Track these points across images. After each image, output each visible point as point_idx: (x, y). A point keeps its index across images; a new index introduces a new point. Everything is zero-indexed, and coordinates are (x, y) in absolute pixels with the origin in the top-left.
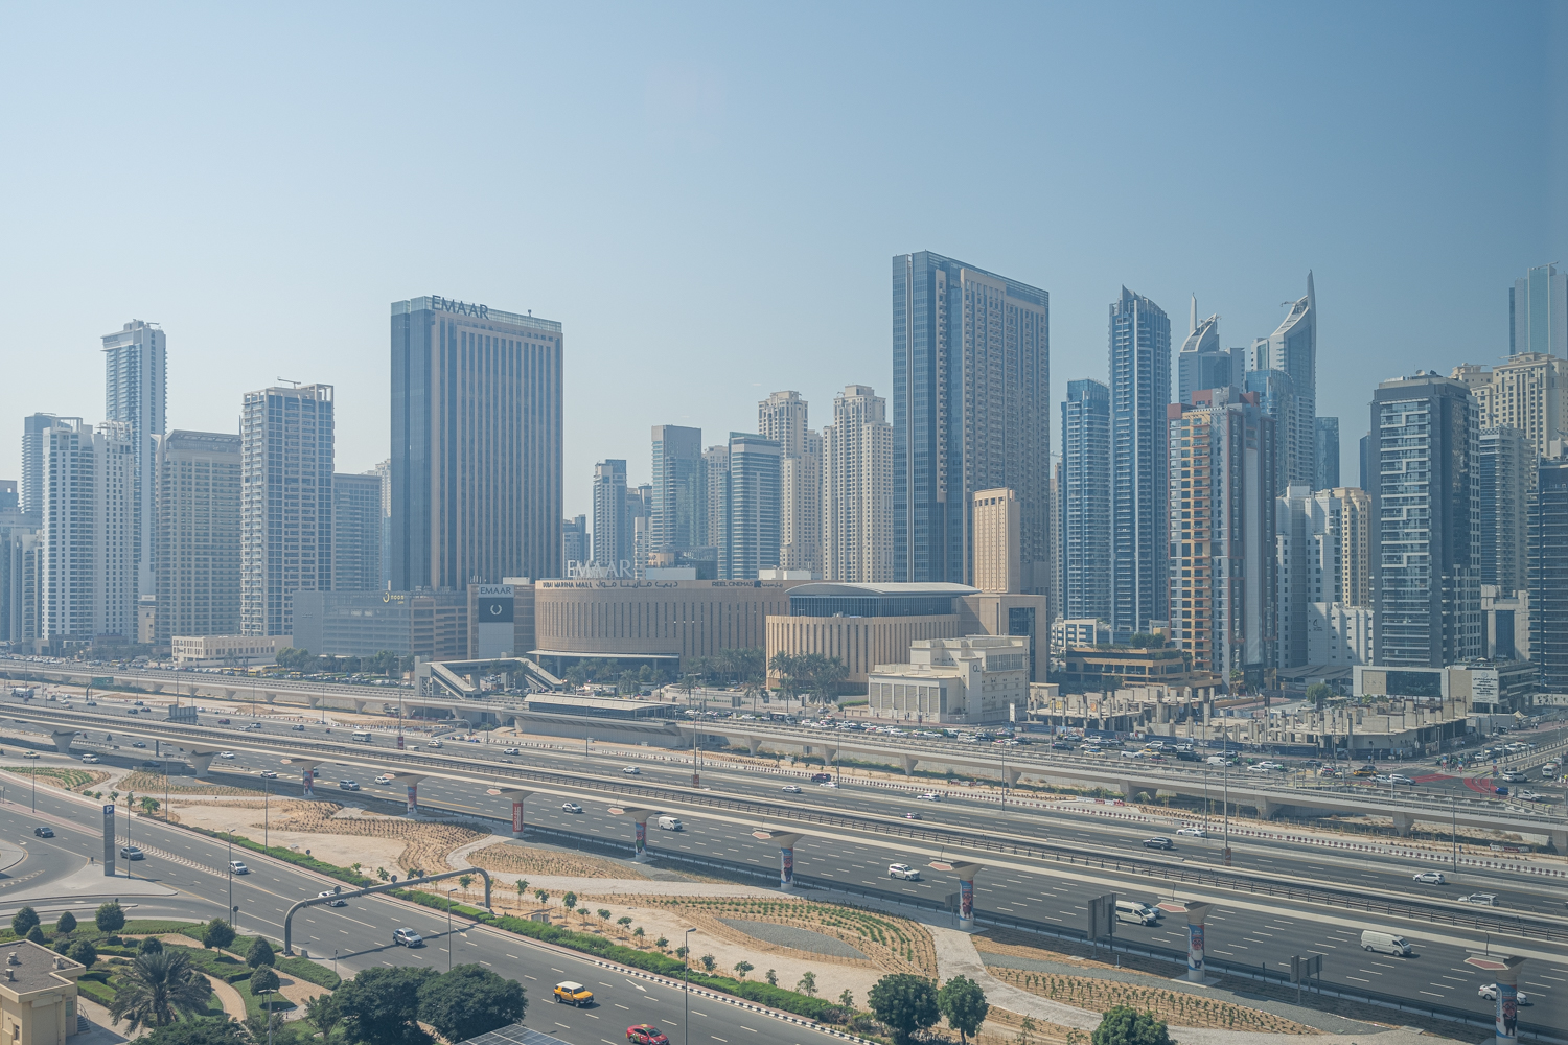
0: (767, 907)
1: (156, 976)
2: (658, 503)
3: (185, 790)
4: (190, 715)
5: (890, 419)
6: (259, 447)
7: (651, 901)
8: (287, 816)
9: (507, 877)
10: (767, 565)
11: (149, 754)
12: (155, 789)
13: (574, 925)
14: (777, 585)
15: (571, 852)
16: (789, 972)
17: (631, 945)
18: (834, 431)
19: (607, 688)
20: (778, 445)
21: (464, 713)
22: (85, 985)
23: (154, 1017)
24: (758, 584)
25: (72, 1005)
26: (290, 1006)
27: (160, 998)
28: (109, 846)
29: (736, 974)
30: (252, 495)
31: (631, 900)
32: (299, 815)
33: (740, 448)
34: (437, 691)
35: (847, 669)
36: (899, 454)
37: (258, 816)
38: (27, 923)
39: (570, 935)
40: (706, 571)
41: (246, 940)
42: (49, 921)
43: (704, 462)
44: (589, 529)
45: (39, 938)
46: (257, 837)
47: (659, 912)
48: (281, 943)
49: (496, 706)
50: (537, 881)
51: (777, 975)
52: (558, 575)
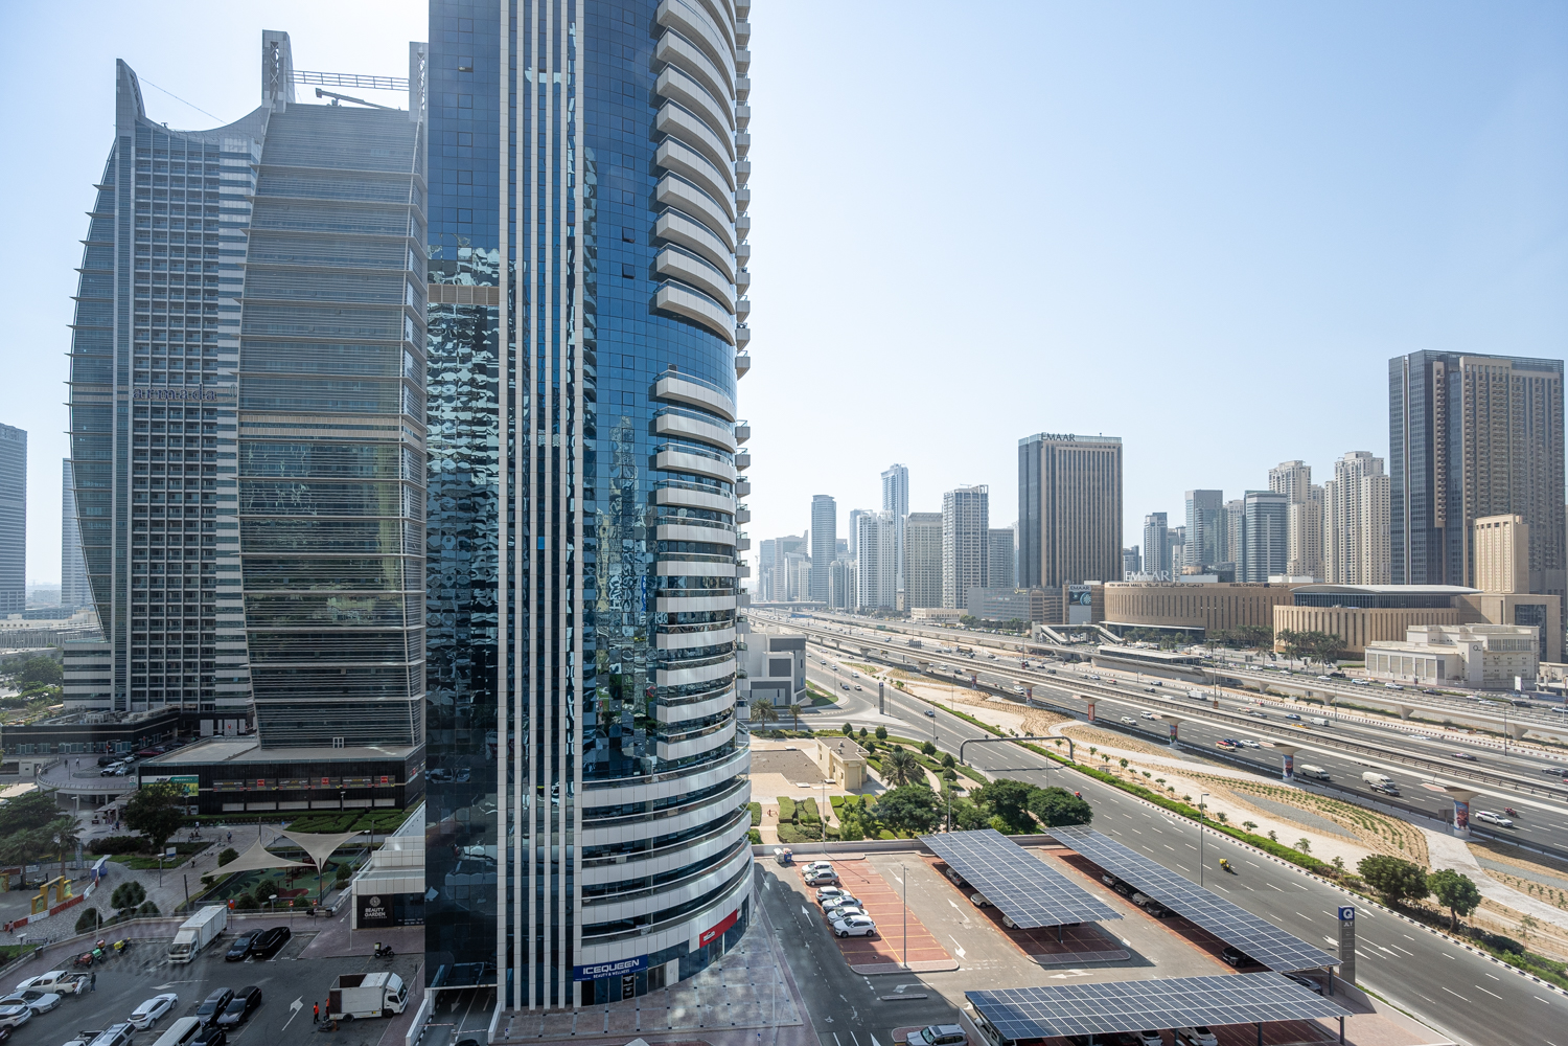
0: (1270, 791)
1: (899, 763)
2: (1190, 536)
3: (916, 679)
4: (918, 645)
5: (1387, 471)
6: (952, 518)
7: (1180, 773)
8: (963, 697)
9: (1083, 745)
10: (1274, 572)
11: (900, 661)
12: (902, 677)
13: (1126, 777)
14: (1284, 587)
15: (1125, 736)
16: (1289, 836)
17: (1166, 796)
18: (1334, 485)
19: (1152, 645)
20: (1285, 496)
21: (1060, 653)
22: (870, 761)
23: (898, 781)
24: (1267, 585)
25: (864, 769)
26: (961, 789)
27: (901, 773)
28: (882, 701)
29: (1244, 829)
30: (948, 541)
31: (1166, 770)
32: (969, 697)
33: (1255, 500)
34: (1045, 640)
35: (1345, 643)
36: (1396, 496)
37: (949, 695)
38: (847, 729)
39: (1123, 783)
40: (1225, 576)
41: (941, 754)
42: (856, 731)
43: (1225, 511)
44: (1141, 553)
45: (852, 737)
46: (948, 705)
47: (1186, 779)
48: (959, 758)
49: (1080, 651)
50: (1102, 749)
51: (1277, 835)
52: (1120, 579)
